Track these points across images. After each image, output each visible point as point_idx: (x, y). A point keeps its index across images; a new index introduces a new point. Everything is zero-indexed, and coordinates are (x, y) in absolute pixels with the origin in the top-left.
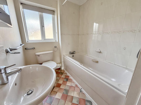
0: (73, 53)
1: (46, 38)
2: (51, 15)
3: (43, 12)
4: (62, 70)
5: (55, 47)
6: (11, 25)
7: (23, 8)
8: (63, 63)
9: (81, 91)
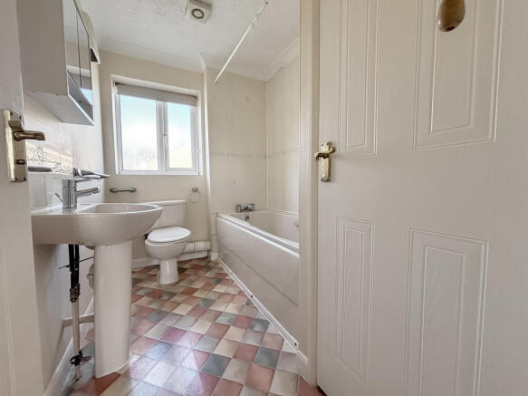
0: (246, 209)
1: (172, 165)
2: (189, 107)
3: (166, 101)
4: (210, 261)
5: (196, 190)
6: (92, 118)
7: (118, 93)
8: (214, 238)
9: (249, 303)
